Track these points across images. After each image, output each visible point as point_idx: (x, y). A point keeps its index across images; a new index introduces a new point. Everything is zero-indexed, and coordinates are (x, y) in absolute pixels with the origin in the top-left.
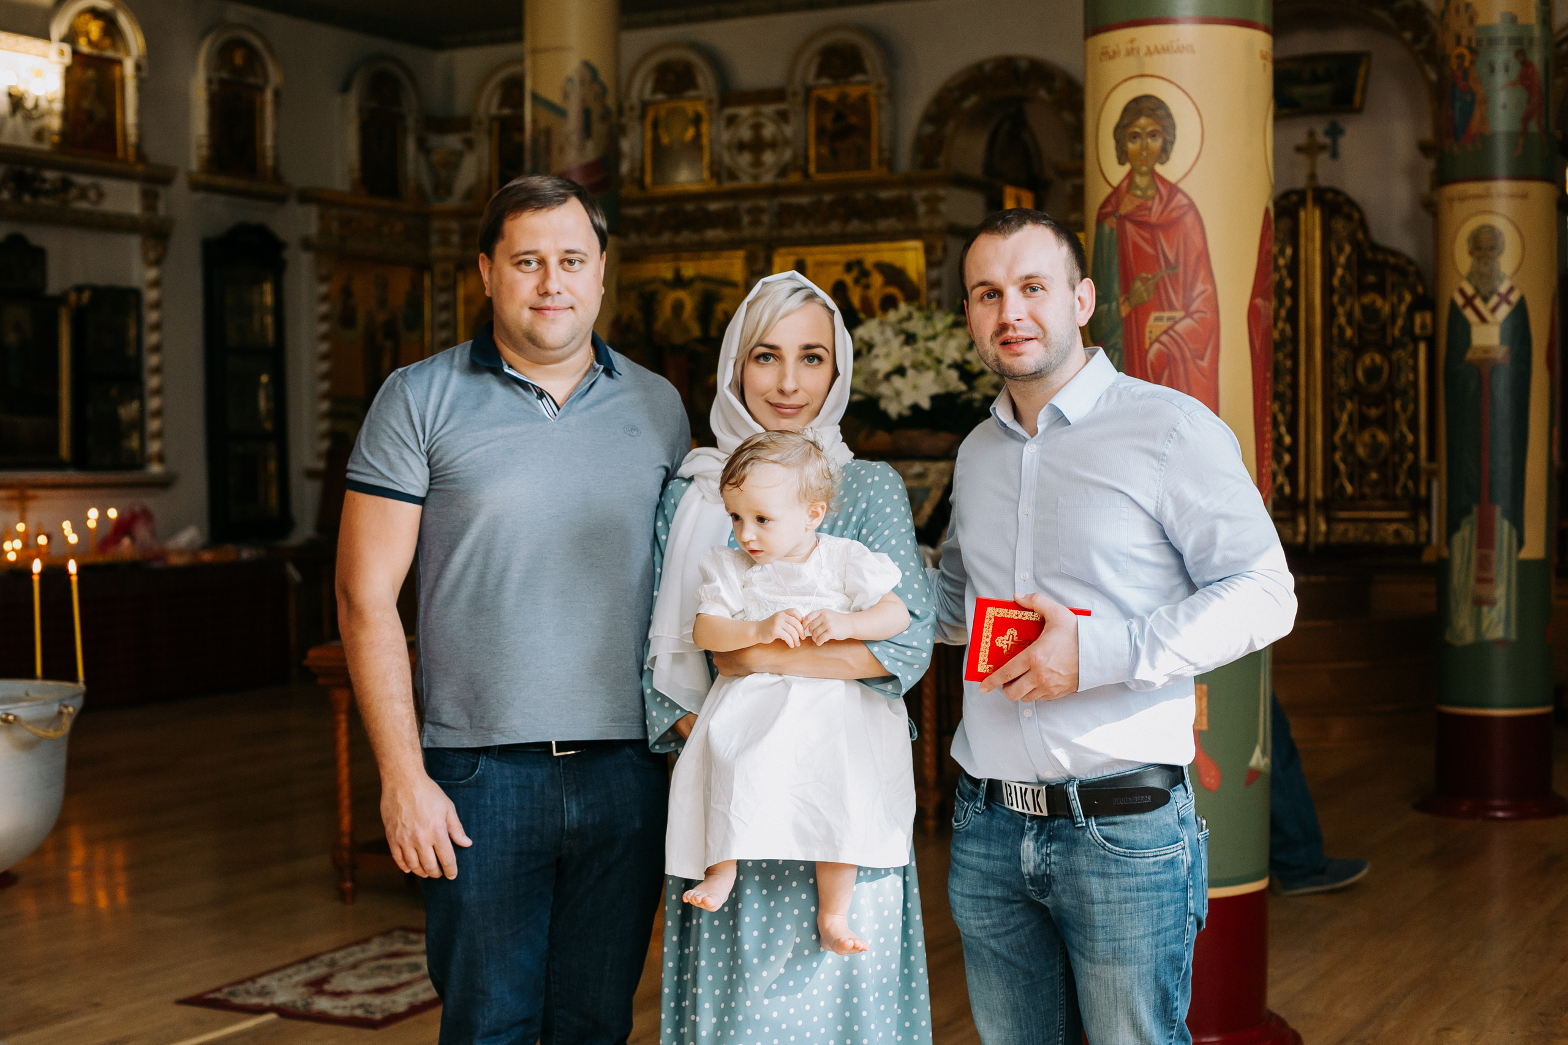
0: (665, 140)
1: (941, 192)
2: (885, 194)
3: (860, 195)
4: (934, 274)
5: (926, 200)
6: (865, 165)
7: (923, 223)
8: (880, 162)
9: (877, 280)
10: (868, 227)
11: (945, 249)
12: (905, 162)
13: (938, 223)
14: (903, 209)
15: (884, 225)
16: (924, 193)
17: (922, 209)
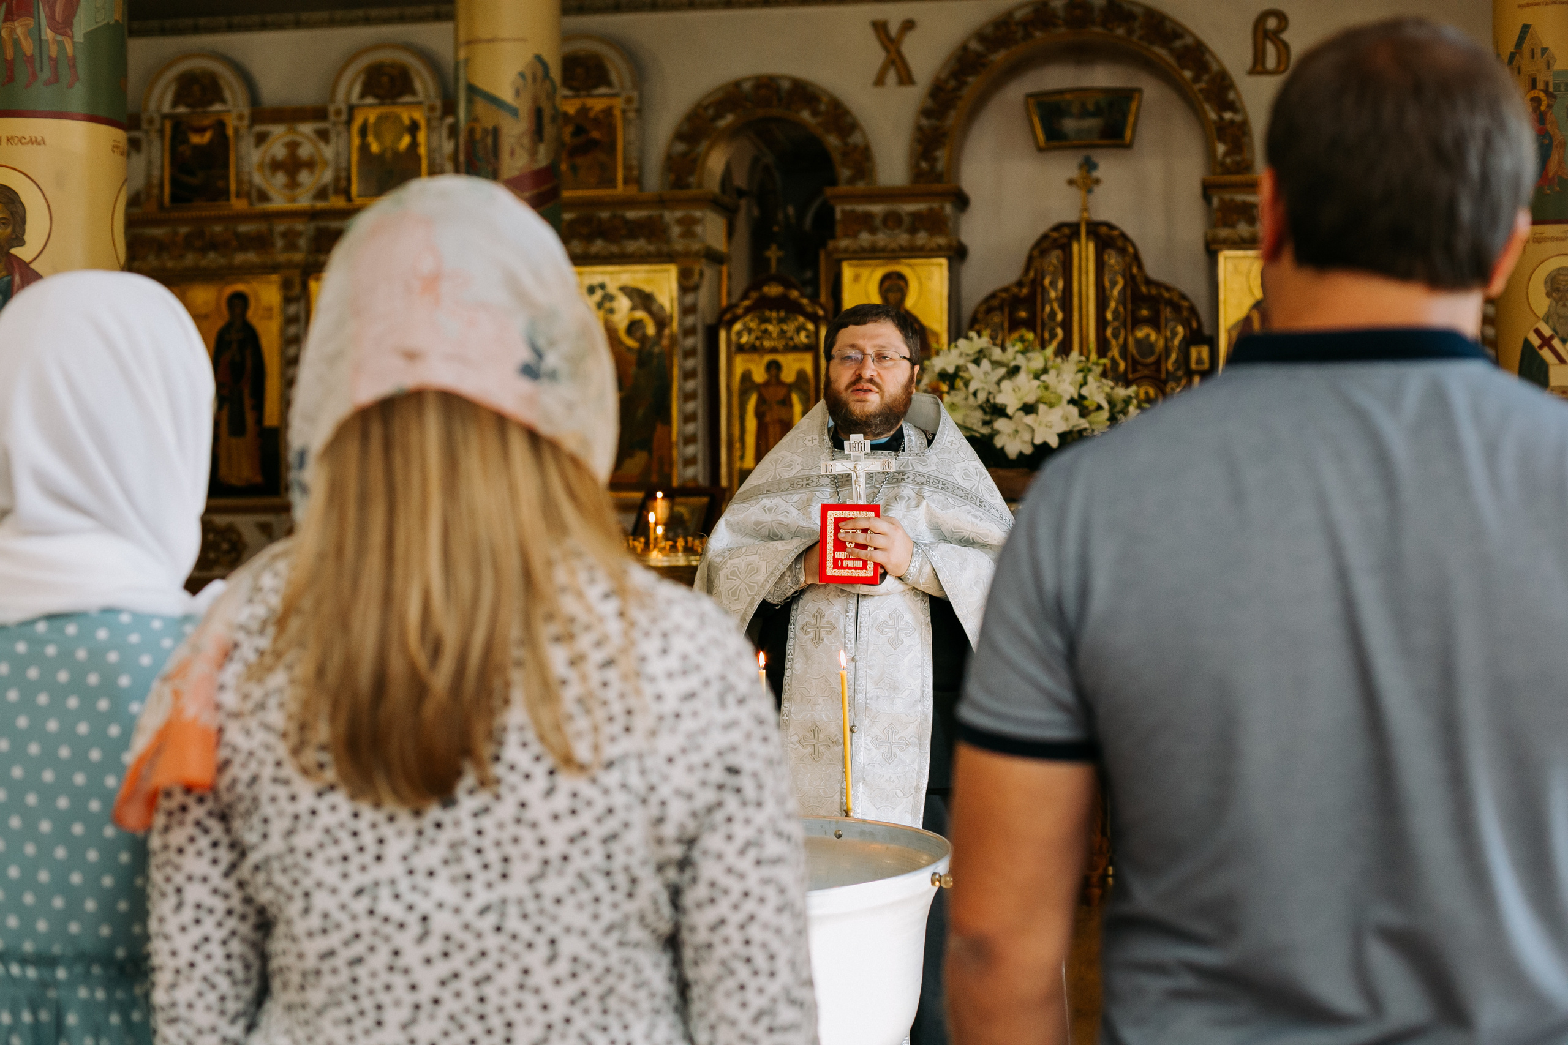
0: (375, 148)
1: (698, 214)
2: (631, 215)
3: (605, 215)
4: (689, 299)
5: (680, 222)
6: (611, 183)
7: (679, 246)
8: (626, 181)
9: (623, 304)
10: (614, 249)
11: (702, 274)
12: (654, 180)
13: (695, 246)
14: (652, 230)
15: (632, 246)
16: (679, 214)
17: (676, 230)
